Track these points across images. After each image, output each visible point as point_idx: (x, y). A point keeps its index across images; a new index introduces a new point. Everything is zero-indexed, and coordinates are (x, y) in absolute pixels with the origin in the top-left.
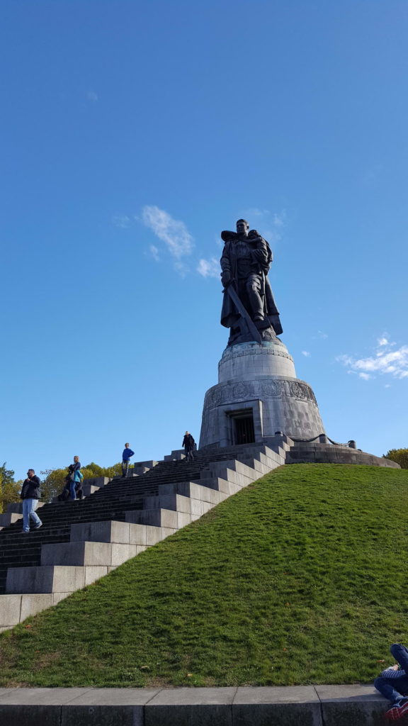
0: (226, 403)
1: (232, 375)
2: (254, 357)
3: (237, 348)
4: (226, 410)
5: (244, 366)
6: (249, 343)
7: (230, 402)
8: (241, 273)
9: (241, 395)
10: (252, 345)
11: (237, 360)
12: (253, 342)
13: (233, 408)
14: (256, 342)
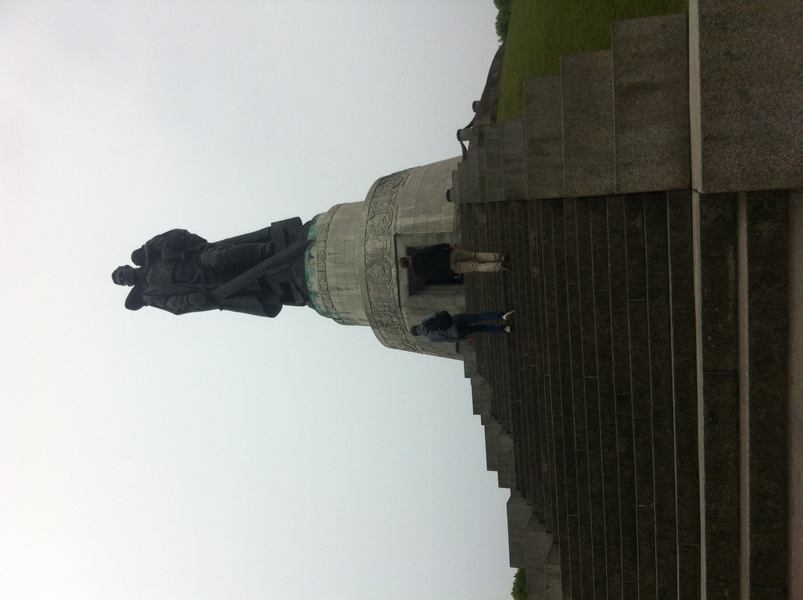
0: (397, 297)
1: (355, 292)
2: (330, 254)
3: (313, 283)
4: (407, 294)
5: (341, 271)
6: (306, 262)
7: (396, 290)
8: (195, 278)
9: (387, 271)
10: (310, 257)
11: (332, 281)
12: (307, 256)
13: (404, 281)
14: (307, 253)
